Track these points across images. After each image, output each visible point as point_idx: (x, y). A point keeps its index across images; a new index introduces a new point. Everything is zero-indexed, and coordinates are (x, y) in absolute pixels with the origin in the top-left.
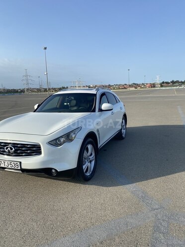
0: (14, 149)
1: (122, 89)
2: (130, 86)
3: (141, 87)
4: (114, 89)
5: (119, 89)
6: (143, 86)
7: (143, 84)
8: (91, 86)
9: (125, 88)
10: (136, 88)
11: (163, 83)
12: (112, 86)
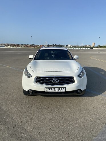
0: (58, 81)
1: (26, 47)
2: (31, 46)
3: (37, 47)
4: (21, 47)
5: (25, 47)
6: (38, 46)
7: (38, 45)
8: (6, 44)
9: (28, 47)
10: (34, 47)
11: (49, 45)
12: (20, 45)
